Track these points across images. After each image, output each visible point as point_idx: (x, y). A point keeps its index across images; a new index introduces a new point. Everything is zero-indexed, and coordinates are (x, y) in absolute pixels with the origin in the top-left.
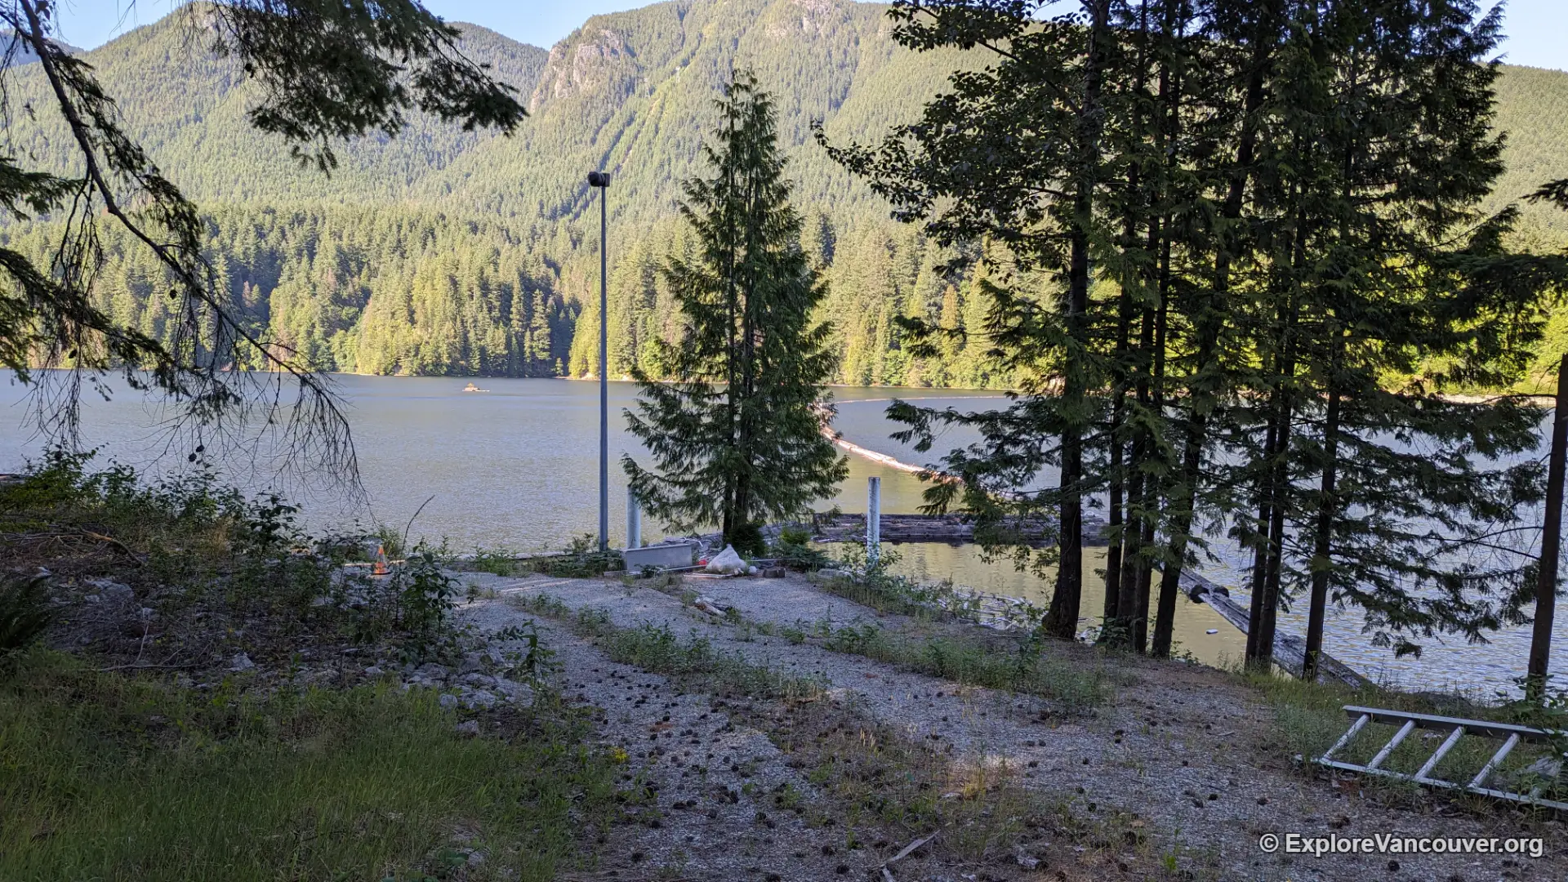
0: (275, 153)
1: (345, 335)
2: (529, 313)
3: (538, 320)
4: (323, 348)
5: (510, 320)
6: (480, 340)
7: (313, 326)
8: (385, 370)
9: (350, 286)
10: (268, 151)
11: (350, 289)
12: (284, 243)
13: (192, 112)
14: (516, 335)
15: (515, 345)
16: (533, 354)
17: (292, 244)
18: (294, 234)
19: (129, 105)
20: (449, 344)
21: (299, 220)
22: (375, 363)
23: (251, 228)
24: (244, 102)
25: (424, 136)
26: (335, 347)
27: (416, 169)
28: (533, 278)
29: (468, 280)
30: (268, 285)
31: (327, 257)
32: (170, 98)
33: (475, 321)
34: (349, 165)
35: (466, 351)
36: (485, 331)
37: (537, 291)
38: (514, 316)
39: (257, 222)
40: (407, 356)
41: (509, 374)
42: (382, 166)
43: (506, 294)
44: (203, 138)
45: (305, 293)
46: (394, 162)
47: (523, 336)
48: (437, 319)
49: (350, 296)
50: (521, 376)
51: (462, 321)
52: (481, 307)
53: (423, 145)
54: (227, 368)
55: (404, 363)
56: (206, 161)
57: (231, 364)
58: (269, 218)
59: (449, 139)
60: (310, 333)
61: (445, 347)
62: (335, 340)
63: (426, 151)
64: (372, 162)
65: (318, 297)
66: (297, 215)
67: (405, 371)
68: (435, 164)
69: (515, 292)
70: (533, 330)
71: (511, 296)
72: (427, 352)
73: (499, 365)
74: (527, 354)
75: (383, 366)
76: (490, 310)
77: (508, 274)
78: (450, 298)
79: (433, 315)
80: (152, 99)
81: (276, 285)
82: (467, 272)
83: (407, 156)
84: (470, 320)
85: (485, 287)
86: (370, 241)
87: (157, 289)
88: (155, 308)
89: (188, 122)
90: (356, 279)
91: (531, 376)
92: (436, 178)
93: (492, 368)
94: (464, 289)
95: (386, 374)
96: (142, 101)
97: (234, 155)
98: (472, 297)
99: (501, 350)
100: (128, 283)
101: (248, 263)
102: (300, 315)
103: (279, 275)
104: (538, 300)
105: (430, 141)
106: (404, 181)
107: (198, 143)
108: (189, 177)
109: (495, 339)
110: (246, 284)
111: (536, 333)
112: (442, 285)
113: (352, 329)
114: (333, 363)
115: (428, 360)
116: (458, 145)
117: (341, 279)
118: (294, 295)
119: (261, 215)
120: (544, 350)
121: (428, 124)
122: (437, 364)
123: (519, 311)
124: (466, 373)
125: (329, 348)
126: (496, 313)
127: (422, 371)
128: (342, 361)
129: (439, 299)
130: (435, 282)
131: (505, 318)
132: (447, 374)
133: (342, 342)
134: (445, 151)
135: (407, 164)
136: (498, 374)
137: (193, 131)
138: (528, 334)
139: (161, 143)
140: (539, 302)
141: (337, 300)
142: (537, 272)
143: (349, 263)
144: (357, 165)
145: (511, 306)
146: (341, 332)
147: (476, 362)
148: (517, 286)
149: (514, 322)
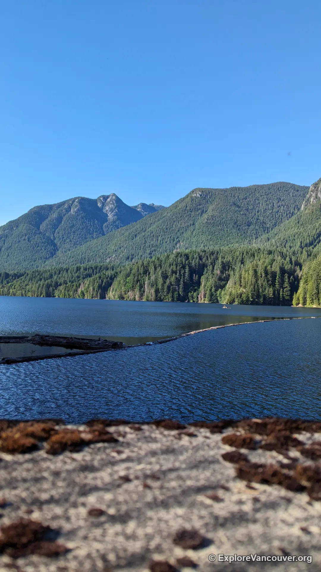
0: (214, 233)
1: (221, 291)
2: (282, 282)
3: (286, 285)
4: (214, 295)
5: (275, 285)
6: (264, 292)
7: (212, 288)
8: (230, 302)
9: (225, 274)
10: (212, 232)
11: (225, 275)
12: (207, 261)
13: (192, 223)
14: (277, 290)
15: (276, 294)
16: (283, 297)
17: (209, 261)
18: (210, 258)
19: (175, 222)
20: (252, 294)
21: (212, 253)
22: (227, 300)
23: (198, 257)
24: (206, 217)
25: (263, 222)
26: (218, 295)
27: (259, 234)
28: (286, 269)
29: (260, 270)
30: (201, 274)
31: (218, 265)
32: (186, 219)
33: (262, 285)
34: (237, 235)
35: (258, 296)
36: (265, 289)
37: (286, 274)
38: (277, 283)
39: (200, 255)
40: (237, 297)
41: (274, 304)
42: (247, 234)
43: (274, 275)
44: (194, 230)
45: (210, 277)
46: (252, 232)
47: (280, 291)
48: (249, 285)
49: (224, 277)
50: (278, 305)
51: (258, 286)
52: (265, 280)
53: (263, 226)
54: (186, 301)
55: (236, 300)
56: (194, 237)
57: (188, 300)
58: (203, 253)
59: (272, 223)
60: (211, 290)
61: (250, 294)
62: (218, 292)
63: (263, 227)
64: (244, 233)
65: (214, 278)
66: (212, 252)
67: (236, 303)
68: (266, 231)
69: (277, 274)
70: (283, 288)
71: (276, 276)
72: (244, 297)
73: (270, 301)
74: (281, 297)
75: (229, 301)
76: (268, 281)
77: (276, 268)
78: (254, 277)
79: (248, 283)
80: (181, 220)
81: (203, 275)
82: (260, 268)
83: (257, 230)
84: (260, 285)
85: (266, 273)
86: (233, 259)
87: (169, 277)
88: (168, 282)
89: (191, 225)
90: (227, 272)
91: (282, 305)
92: (265, 236)
93: (268, 302)
94: (259, 274)
95: (230, 304)
96: (179, 221)
97: (202, 235)
98: (261, 277)
99: (271, 295)
100: (161, 276)
101: (196, 268)
102: (208, 284)
103: (204, 272)
104: (286, 277)
105: (265, 223)
106: (255, 238)
107: (193, 232)
108: (189, 243)
109: (269, 292)
110: (194, 275)
111: (285, 289)
112: (251, 272)
113: (224, 288)
114: (217, 300)
115: (244, 299)
116: (275, 224)
117: (222, 272)
118: (207, 278)
119: (201, 253)
120: (287, 296)
121: (265, 218)
122: (248, 300)
123: (279, 281)
124: (258, 304)
125: (216, 295)
126: (270, 282)
127: (242, 303)
128: (220, 299)
129: (250, 278)
130: (249, 272)
131: (273, 284)
132: (251, 304)
133: (220, 293)
134: (270, 227)
135: (256, 232)
136: (270, 304)
137: (192, 228)
138: (281, 289)
139: (183, 233)
140: (287, 278)
141: (220, 279)
142: (287, 267)
143: (226, 267)
144: (239, 234)
145: (276, 280)
146: (220, 290)
147: (261, 300)
148: (278, 272)
149: (277, 286)
